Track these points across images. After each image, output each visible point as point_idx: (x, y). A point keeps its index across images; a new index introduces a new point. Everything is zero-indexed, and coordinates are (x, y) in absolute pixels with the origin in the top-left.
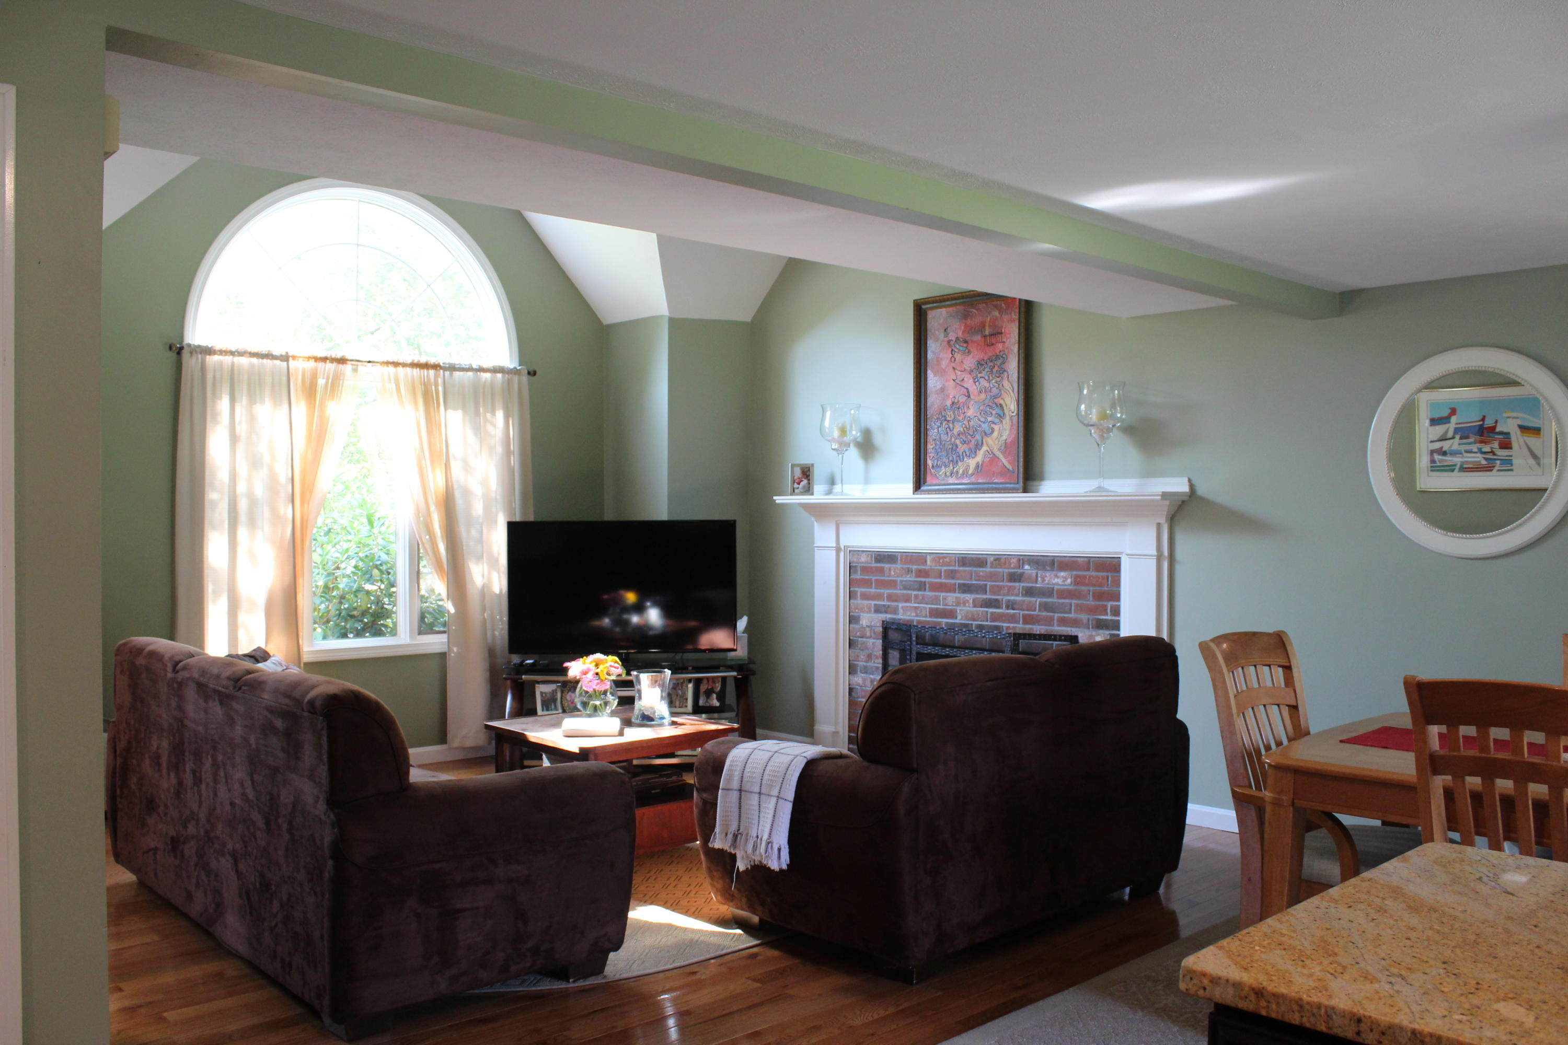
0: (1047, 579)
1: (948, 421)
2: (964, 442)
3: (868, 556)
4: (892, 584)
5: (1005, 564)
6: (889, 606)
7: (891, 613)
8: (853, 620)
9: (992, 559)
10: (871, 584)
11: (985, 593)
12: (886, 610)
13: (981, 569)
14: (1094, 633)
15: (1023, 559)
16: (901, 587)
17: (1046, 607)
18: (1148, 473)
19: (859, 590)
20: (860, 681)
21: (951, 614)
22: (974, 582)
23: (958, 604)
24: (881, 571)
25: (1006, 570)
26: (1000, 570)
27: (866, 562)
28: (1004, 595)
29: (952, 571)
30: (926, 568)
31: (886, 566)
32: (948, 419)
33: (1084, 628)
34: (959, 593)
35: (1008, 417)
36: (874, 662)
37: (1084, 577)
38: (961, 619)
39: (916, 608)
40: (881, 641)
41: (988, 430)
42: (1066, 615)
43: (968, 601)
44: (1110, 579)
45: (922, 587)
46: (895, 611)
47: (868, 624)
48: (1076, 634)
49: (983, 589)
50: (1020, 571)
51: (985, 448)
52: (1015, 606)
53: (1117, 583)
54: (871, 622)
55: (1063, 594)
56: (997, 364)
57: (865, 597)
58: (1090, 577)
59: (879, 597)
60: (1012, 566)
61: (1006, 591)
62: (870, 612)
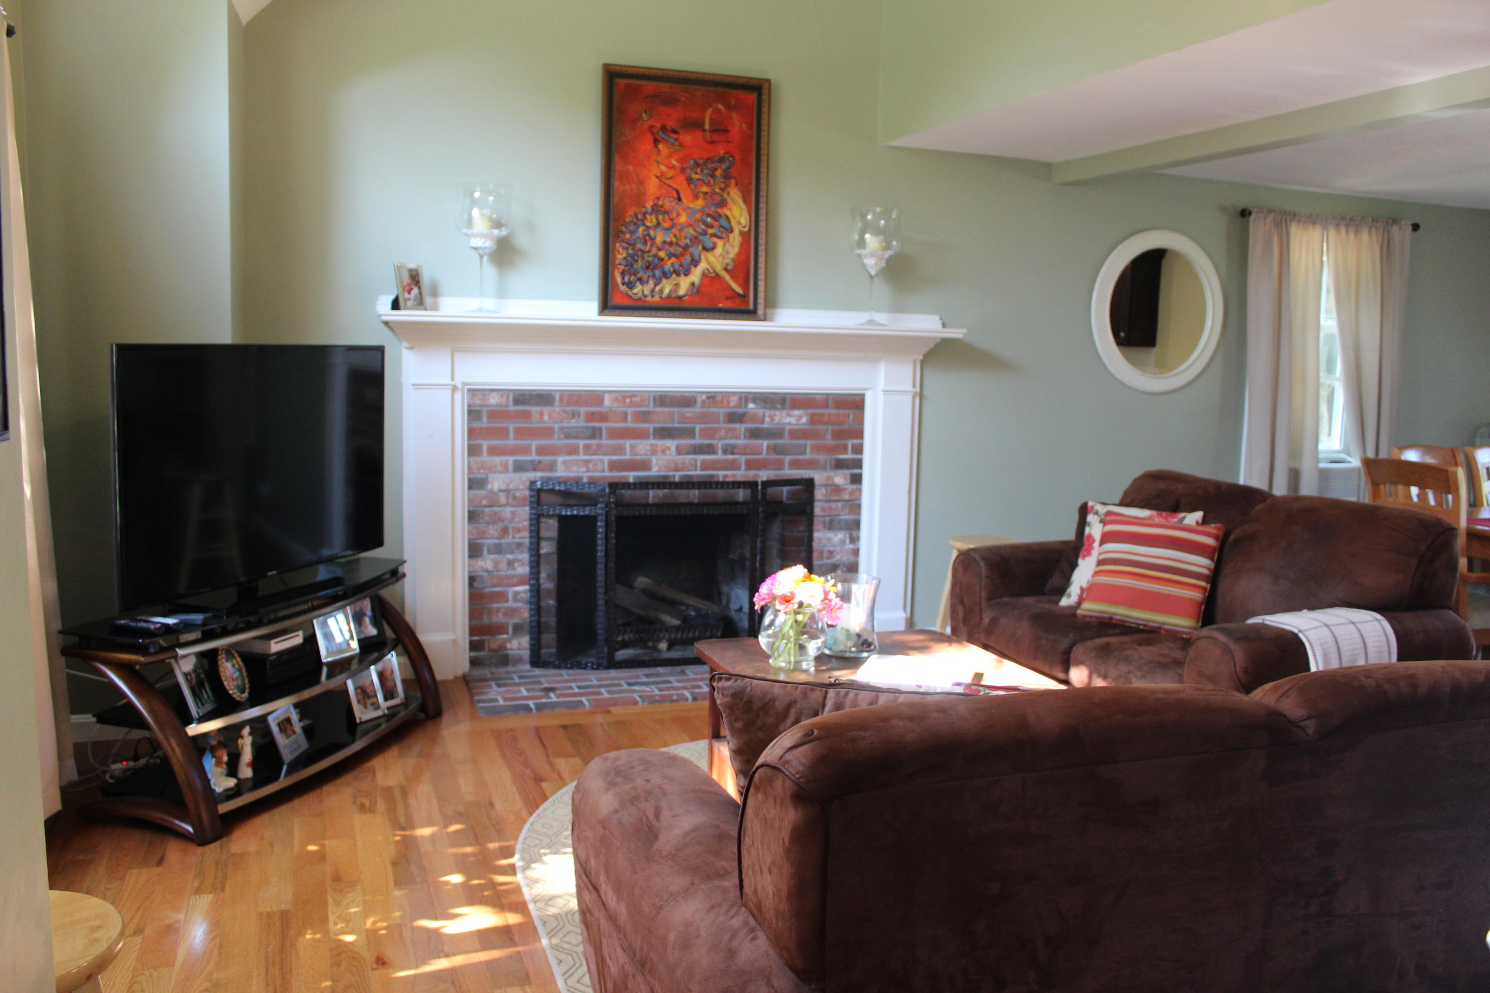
0: (777, 420)
1: (648, 228)
2: (671, 255)
3: (502, 396)
4: (548, 432)
5: (722, 402)
6: (540, 462)
7: (542, 470)
8: (475, 483)
9: (704, 397)
10: (508, 433)
11: (694, 437)
12: (536, 466)
13: (688, 409)
14: (832, 474)
15: (746, 397)
16: (562, 436)
17: (774, 449)
18: (898, 308)
19: (485, 444)
20: (489, 565)
21: (644, 465)
22: (677, 425)
23: (654, 452)
24: (527, 415)
25: (722, 411)
26: (715, 410)
27: (497, 405)
28: (721, 439)
29: (644, 413)
30: (603, 410)
31: (535, 409)
32: (648, 224)
33: (821, 469)
34: (655, 438)
35: (736, 232)
36: (514, 537)
37: (823, 415)
38: (659, 471)
39: (587, 462)
40: (527, 509)
41: (709, 244)
42: (800, 457)
43: (669, 448)
44: (851, 417)
45: (595, 434)
46: (552, 467)
47: (503, 487)
48: (811, 476)
49: (690, 433)
50: (741, 410)
51: (703, 265)
52: (736, 450)
53: (861, 422)
54: (509, 485)
55: (795, 434)
56: (720, 167)
57: (493, 451)
58: (829, 415)
59: (525, 450)
60: (732, 404)
61: (723, 433)
62: (506, 470)
